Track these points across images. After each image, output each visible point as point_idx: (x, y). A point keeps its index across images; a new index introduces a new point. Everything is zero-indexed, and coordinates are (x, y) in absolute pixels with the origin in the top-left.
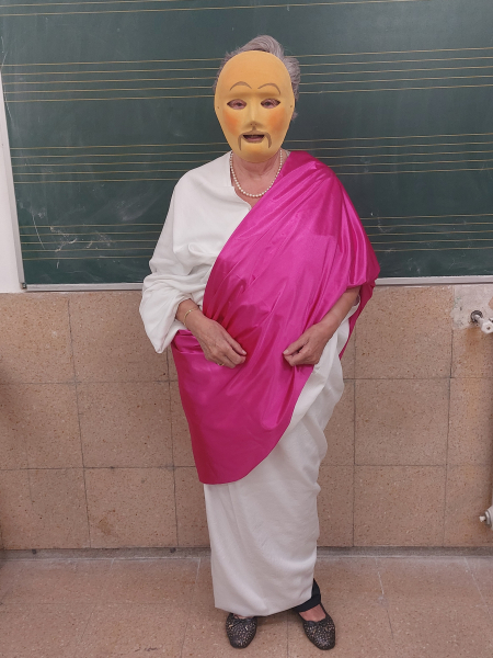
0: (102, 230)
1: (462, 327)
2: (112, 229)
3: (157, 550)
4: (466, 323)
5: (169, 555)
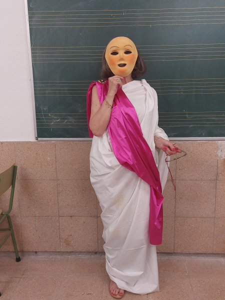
0: (70, 116)
1: (222, 159)
2: (75, 116)
3: (89, 253)
4: (224, 157)
5: (94, 255)
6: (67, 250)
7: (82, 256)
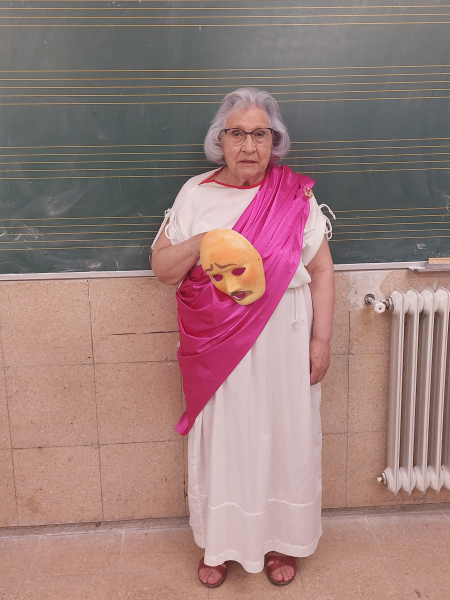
0: (29, 224)
1: (358, 309)
2: (39, 223)
3: (83, 524)
4: (361, 305)
5: (94, 529)
6: (32, 523)
7: (68, 534)
